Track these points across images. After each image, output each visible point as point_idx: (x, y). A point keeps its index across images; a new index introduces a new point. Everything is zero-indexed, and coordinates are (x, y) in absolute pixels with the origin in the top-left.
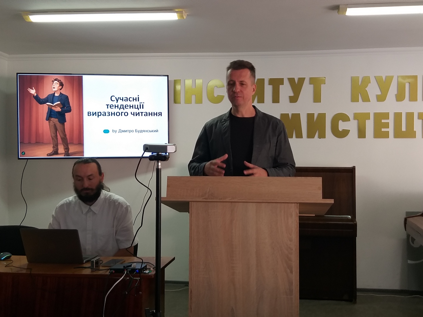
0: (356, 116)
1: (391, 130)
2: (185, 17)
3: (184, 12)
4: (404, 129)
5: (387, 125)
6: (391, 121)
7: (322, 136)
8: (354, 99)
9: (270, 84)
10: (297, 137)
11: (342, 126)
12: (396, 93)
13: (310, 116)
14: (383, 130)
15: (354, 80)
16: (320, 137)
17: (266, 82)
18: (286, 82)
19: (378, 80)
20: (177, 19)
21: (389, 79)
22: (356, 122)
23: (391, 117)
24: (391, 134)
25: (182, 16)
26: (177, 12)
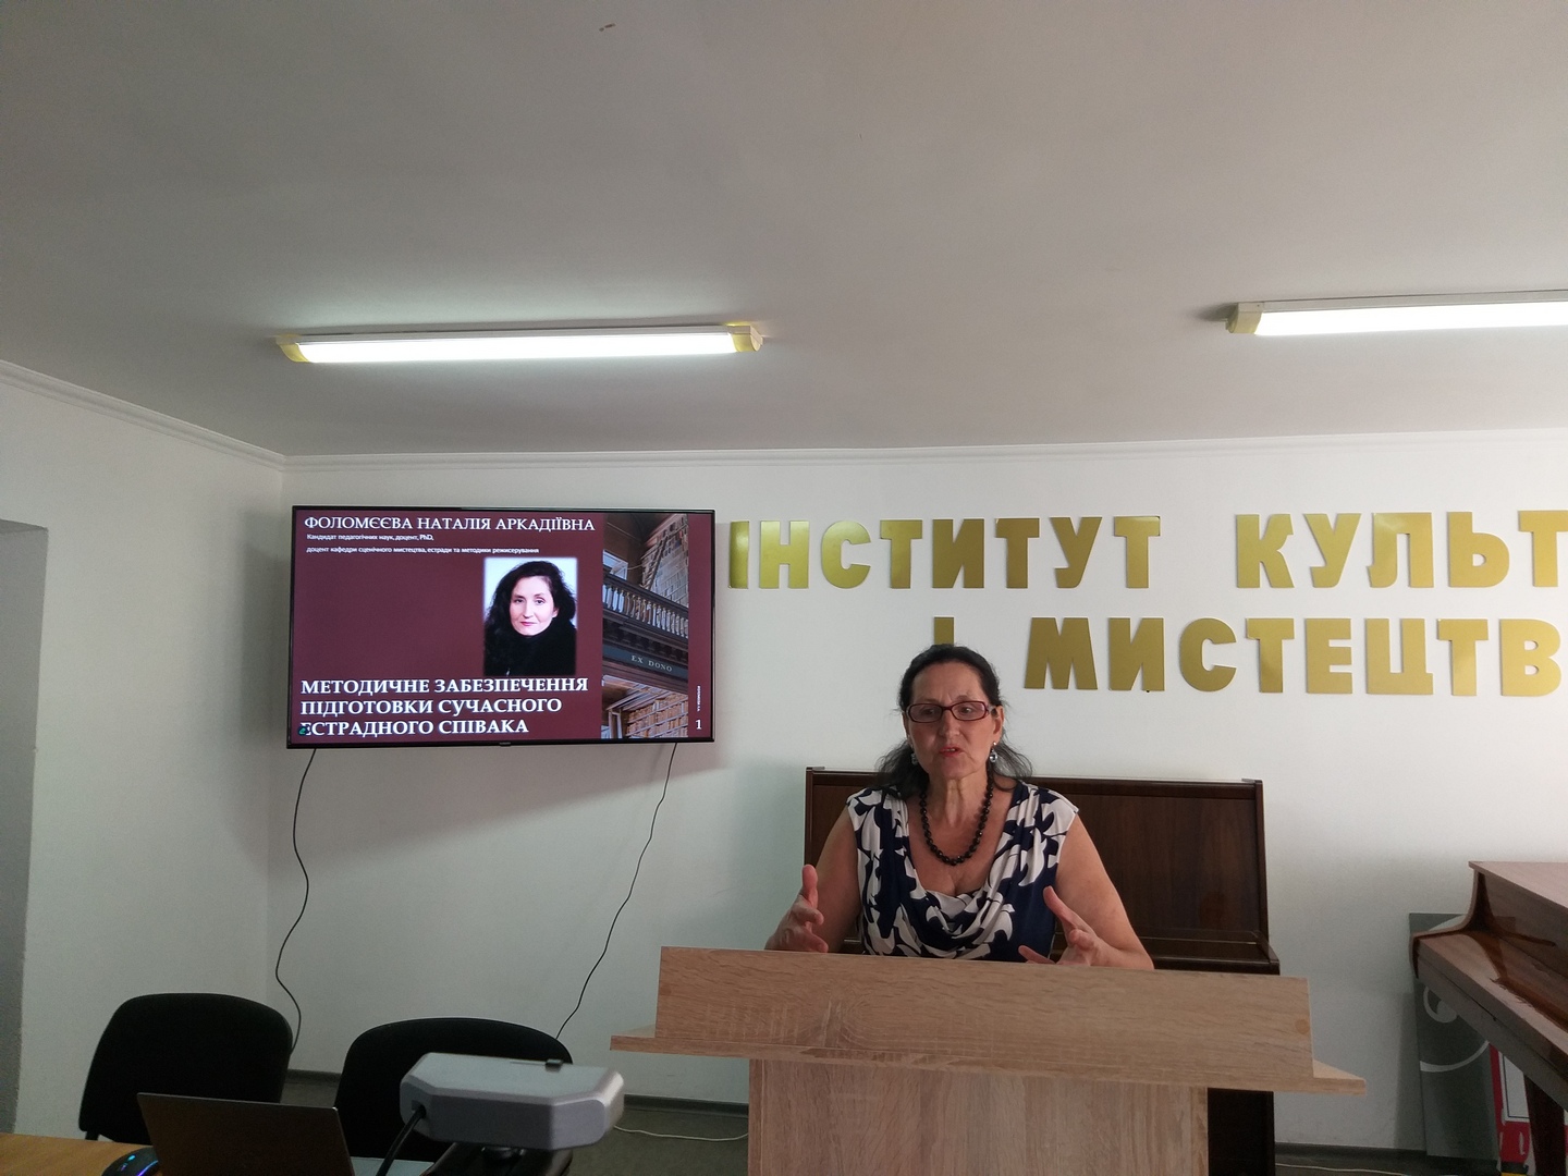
0: (1253, 628)
1: (1356, 669)
2: (756, 346)
3: (752, 329)
4: (1395, 666)
5: (1344, 656)
6: (1356, 643)
7: (1154, 683)
8: (1245, 579)
9: (998, 535)
10: (1080, 686)
11: (1212, 656)
12: (1369, 562)
13: (1117, 627)
14: (1334, 669)
15: (1244, 525)
16: (1147, 688)
17: (989, 530)
18: (1046, 529)
19: (1315, 523)
20: (735, 351)
21: (1348, 522)
22: (1253, 644)
23: (1357, 631)
24: (1358, 681)
25: (748, 343)
26: (732, 331)
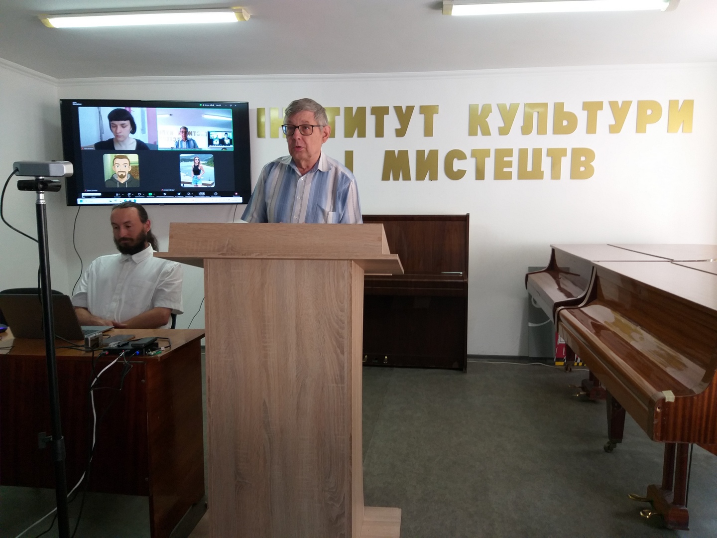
0: (474, 153)
1: (514, 170)
2: (247, 18)
3: (243, 10)
4: (529, 168)
5: (510, 164)
6: (515, 159)
7: (434, 177)
8: (472, 132)
9: (372, 114)
10: (404, 179)
11: (457, 165)
12: (522, 125)
13: (420, 153)
14: (505, 170)
15: (472, 110)
16: (431, 179)
17: (368, 111)
18: (392, 111)
19: (501, 108)
20: (237, 21)
21: (514, 108)
22: (474, 160)
23: (516, 154)
24: (515, 175)
25: (242, 17)
